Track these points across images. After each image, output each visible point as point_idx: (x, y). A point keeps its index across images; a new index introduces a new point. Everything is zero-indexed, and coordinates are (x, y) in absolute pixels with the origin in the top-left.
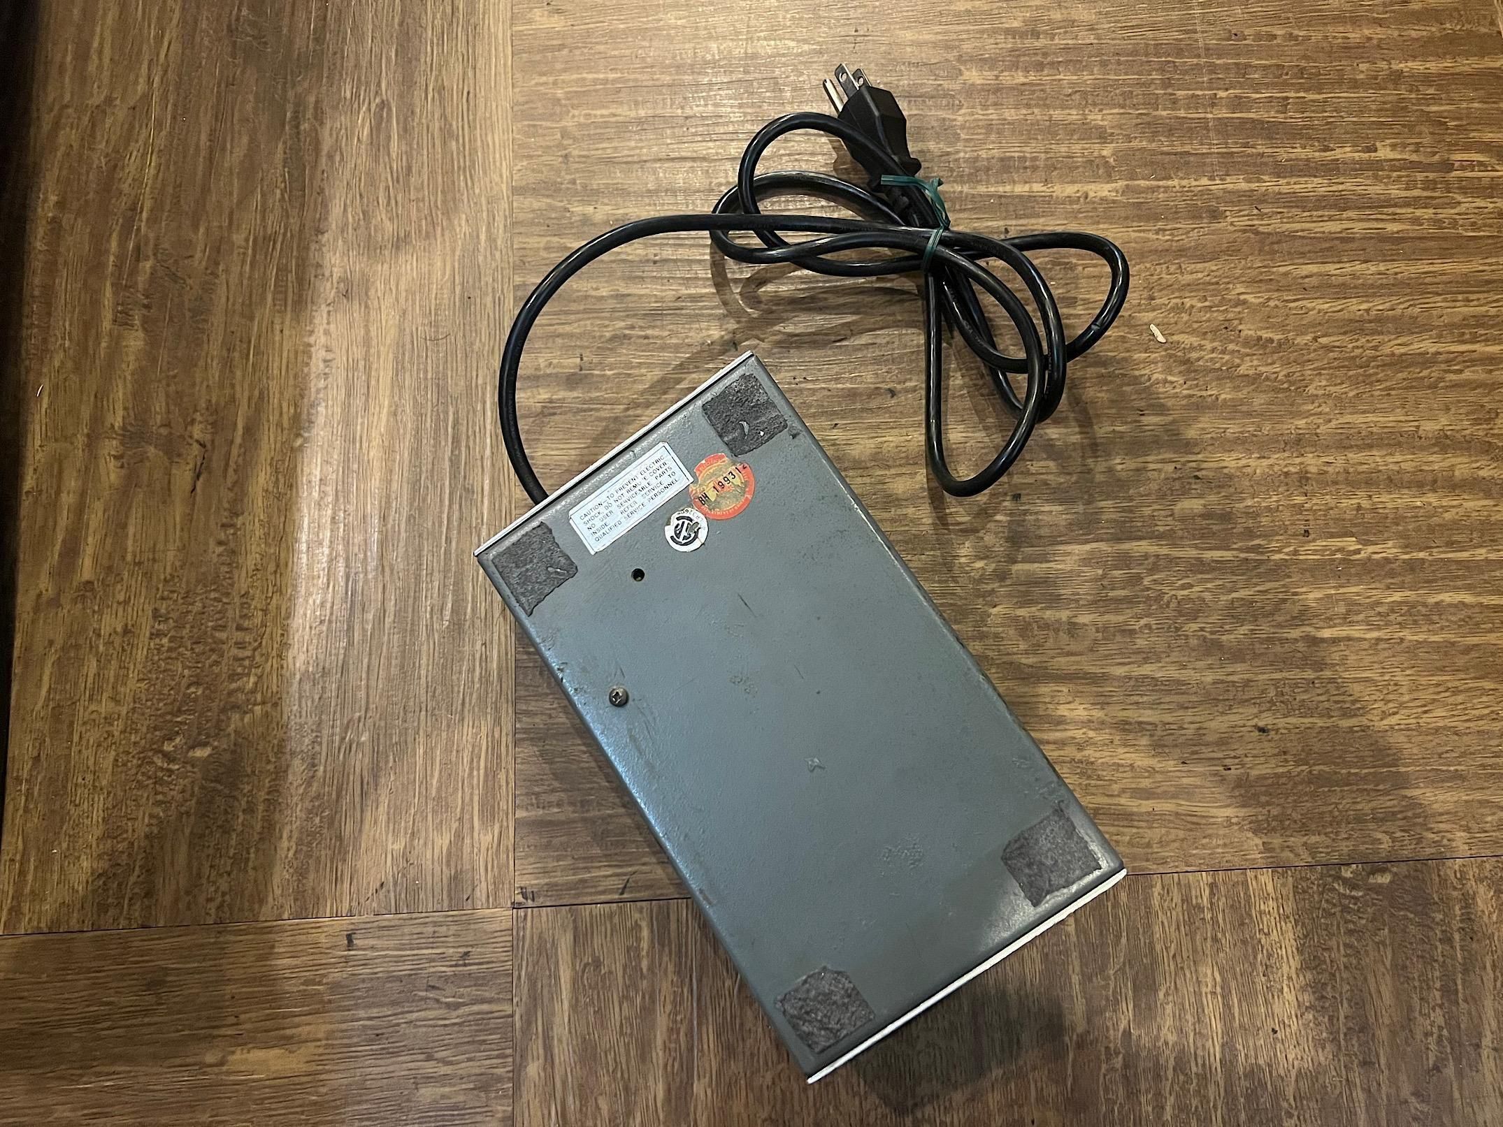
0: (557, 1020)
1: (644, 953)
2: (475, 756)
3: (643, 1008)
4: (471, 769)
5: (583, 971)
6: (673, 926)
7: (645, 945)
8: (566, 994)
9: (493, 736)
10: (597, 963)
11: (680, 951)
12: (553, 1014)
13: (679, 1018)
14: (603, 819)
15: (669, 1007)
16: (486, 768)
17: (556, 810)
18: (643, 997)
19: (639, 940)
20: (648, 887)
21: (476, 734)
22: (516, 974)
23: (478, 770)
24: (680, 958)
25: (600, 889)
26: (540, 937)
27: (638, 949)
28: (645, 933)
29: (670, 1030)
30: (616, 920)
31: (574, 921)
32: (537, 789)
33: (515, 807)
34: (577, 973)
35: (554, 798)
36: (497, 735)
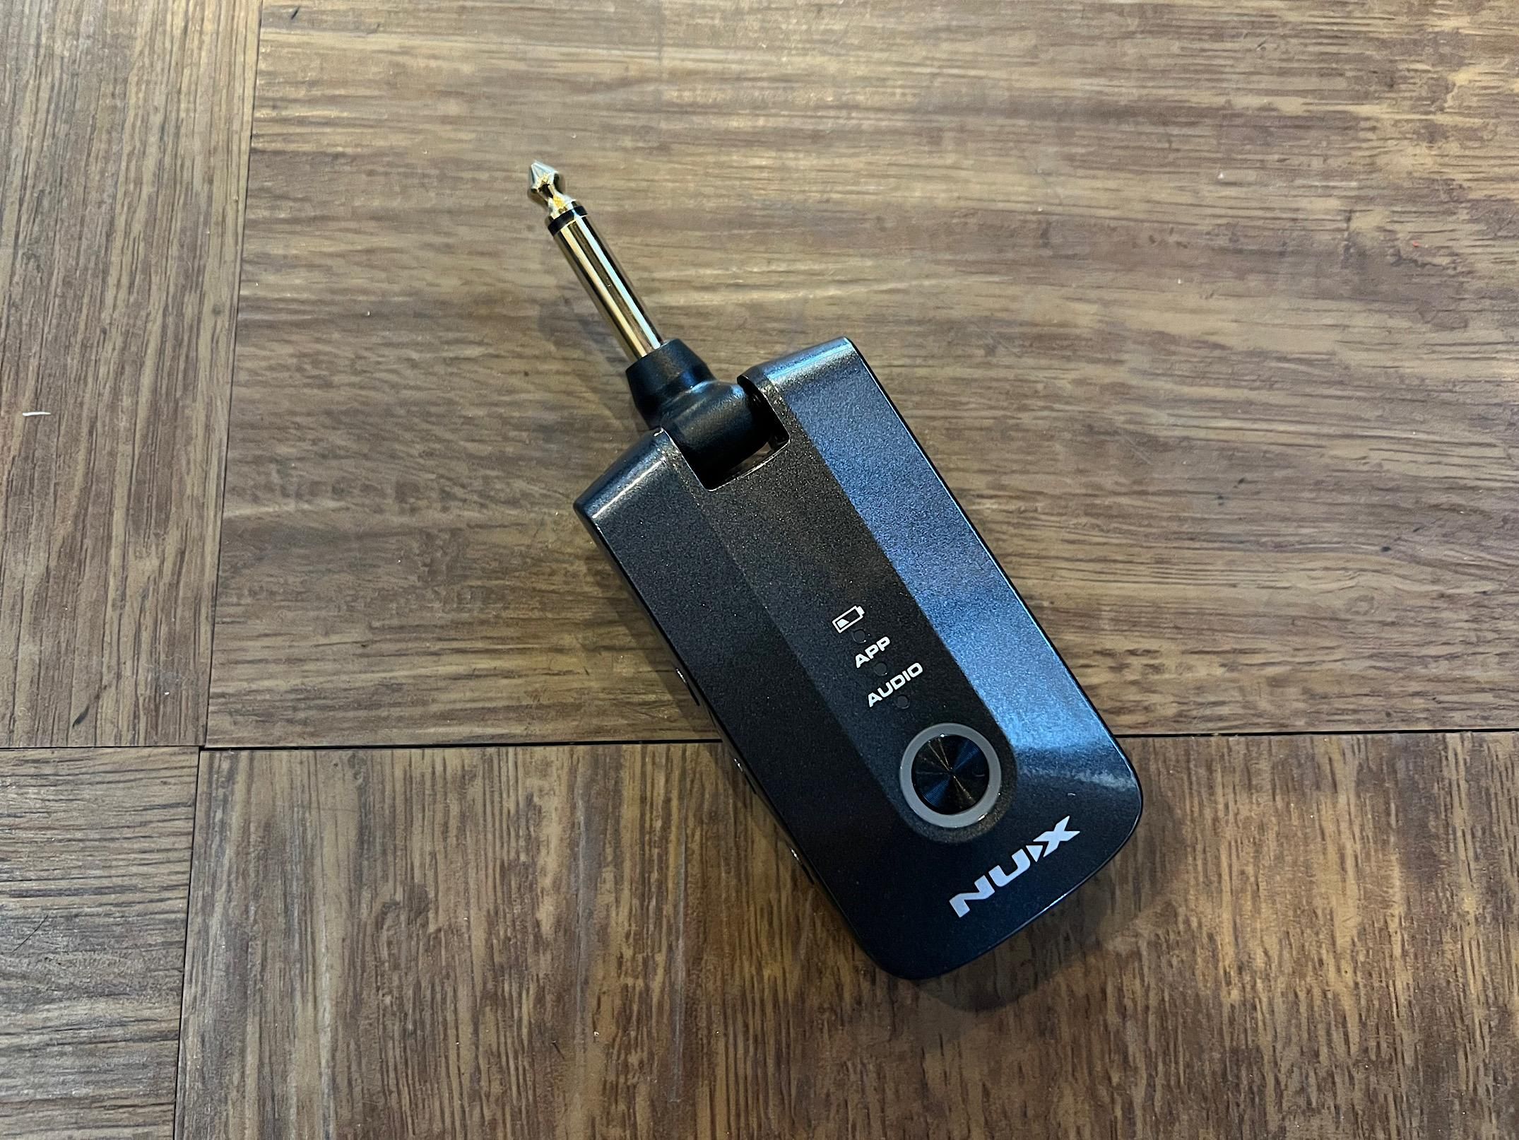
0: (299, 1052)
1: (547, 882)
2: (129, 362)
3: (538, 1028)
4: (116, 392)
5: (379, 925)
6: (629, 812)
7: (550, 860)
8: (328, 981)
9: (181, 315)
10: (419, 905)
11: (644, 881)
12: (289, 1033)
13: (634, 1059)
14: (455, 532)
15: (607, 1029)
16: (155, 391)
17: (332, 504)
18: (540, 1000)
19: (533, 845)
20: (564, 710)
21: (138, 305)
22: (196, 922)
23: (136, 392)
24: (643, 897)
25: (434, 708)
26: (268, 827)
27: (528, 872)
28: (552, 831)
29: (611, 1091)
30: (476, 790)
31: (362, 791)
32: (283, 450)
33: (224, 493)
34: (361, 927)
35: (327, 473)
36: (189, 311)
